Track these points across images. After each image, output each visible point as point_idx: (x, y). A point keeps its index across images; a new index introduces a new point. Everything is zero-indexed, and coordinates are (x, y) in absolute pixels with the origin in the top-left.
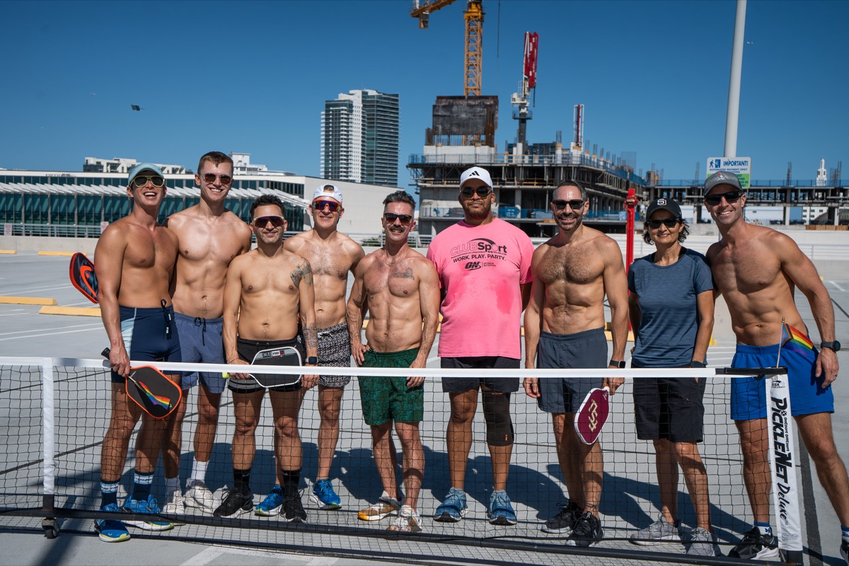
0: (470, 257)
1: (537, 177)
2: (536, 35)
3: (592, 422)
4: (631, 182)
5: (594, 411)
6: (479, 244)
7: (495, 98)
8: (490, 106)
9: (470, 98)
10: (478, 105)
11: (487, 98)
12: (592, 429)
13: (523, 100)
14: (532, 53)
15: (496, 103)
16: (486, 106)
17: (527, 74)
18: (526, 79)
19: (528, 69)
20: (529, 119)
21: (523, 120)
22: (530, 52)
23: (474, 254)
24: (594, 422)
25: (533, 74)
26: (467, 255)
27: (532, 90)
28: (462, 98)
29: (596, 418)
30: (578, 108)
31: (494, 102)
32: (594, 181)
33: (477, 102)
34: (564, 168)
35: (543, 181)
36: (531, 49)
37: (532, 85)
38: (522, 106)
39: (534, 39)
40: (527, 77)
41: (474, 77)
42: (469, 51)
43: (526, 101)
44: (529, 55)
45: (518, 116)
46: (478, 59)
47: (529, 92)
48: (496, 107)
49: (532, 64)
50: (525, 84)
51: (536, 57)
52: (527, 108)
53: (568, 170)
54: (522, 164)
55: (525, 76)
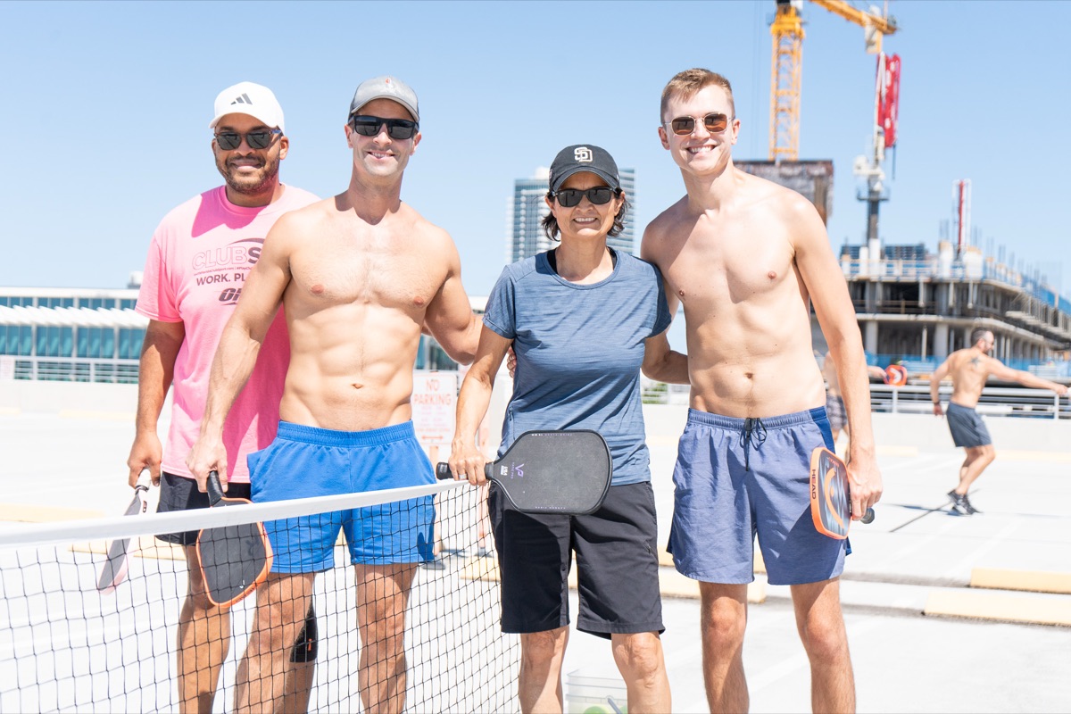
0: (231, 276)
1: (906, 299)
2: (896, 58)
4: (1061, 314)
6: (251, 252)
7: (828, 164)
8: (821, 177)
9: (785, 163)
10: (801, 175)
11: (813, 163)
13: (874, 168)
14: (890, 89)
15: (830, 172)
16: (812, 177)
17: (881, 123)
18: (879, 133)
19: (883, 116)
20: (885, 200)
21: (874, 206)
22: (887, 87)
23: (240, 272)
25: (892, 125)
26: (224, 273)
27: (890, 151)
28: (771, 162)
30: (961, 188)
31: (827, 169)
32: (1004, 309)
33: (797, 170)
34: (955, 284)
35: (916, 307)
36: (889, 82)
37: (890, 142)
38: (872, 179)
39: (893, 66)
40: (881, 129)
41: (787, 130)
42: (778, 87)
43: (878, 170)
44: (884, 91)
45: (865, 194)
46: (796, 101)
47: (885, 154)
48: (831, 179)
49: (890, 108)
50: (878, 142)
51: (897, 97)
52: (881, 182)
53: (962, 288)
54: (880, 277)
55: (877, 128)
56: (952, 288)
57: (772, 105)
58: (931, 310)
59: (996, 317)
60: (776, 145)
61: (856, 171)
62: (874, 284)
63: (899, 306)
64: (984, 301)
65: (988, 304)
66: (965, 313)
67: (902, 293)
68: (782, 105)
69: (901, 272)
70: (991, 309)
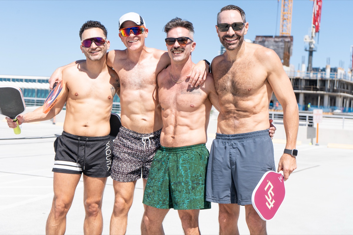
1: (313, 85)
3: (269, 200)
5: (270, 191)
7: (291, 37)
8: (288, 42)
9: (276, 37)
10: (281, 41)
11: (286, 37)
12: (270, 207)
13: (311, 39)
14: (318, 11)
15: (292, 40)
16: (285, 42)
17: (314, 24)
18: (313, 27)
19: (315, 21)
20: (315, 51)
21: (311, 53)
22: (317, 11)
24: (271, 201)
25: (318, 24)
27: (317, 34)
28: (271, 37)
29: (273, 198)
31: (290, 39)
33: (280, 39)
34: (330, 81)
35: (316, 88)
36: (318, 9)
37: (317, 31)
38: (310, 43)
39: (319, 3)
40: (314, 26)
41: (286, 26)
42: (284, 11)
43: (313, 40)
44: (316, 12)
45: (308, 49)
46: (289, 16)
47: (315, 35)
48: (292, 43)
49: (318, 18)
50: (313, 30)
51: (320, 14)
52: (314, 45)
53: (332, 82)
54: (304, 77)
55: (313, 25)
56: (329, 82)
57: (281, 17)
58: (321, 90)
59: (348, 93)
60: (283, 31)
61: (305, 40)
62: (301, 80)
63: (311, 88)
64: (342, 87)
65: (344, 88)
66: (334, 91)
67: (311, 83)
68: (285, 17)
69: (312, 76)
70: (346, 90)
